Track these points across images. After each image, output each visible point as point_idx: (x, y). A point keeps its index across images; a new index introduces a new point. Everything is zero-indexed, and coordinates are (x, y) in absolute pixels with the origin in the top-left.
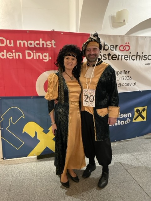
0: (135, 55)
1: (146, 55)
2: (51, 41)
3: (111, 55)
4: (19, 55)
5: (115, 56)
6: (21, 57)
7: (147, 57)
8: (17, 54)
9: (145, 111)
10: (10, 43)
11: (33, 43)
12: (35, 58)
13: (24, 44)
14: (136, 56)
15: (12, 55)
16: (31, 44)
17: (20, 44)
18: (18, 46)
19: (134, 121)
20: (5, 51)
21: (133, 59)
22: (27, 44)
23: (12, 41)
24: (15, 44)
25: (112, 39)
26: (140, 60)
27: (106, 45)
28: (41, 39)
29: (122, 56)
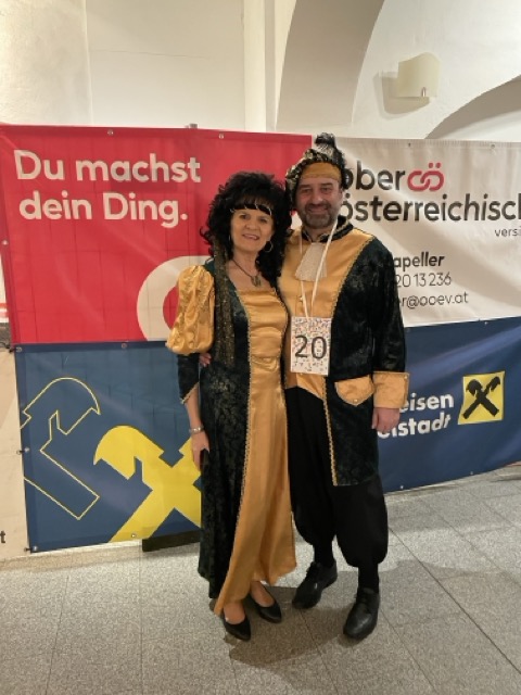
0: (459, 205)
1: (498, 204)
2: (186, 161)
3: (381, 204)
4: (82, 209)
5: (393, 208)
6: (89, 215)
7: (500, 209)
8: (76, 203)
9: (500, 389)
10: (54, 170)
11: (128, 169)
12: (134, 217)
13: (99, 171)
14: (463, 207)
15: (59, 208)
16: (120, 171)
17: (86, 171)
18: (80, 177)
19: (462, 421)
20: (36, 194)
21: (455, 215)
22: (108, 170)
23: (60, 164)
24: (70, 170)
25: (385, 152)
26: (477, 219)
27: (365, 172)
28: (153, 157)
29: (418, 206)
